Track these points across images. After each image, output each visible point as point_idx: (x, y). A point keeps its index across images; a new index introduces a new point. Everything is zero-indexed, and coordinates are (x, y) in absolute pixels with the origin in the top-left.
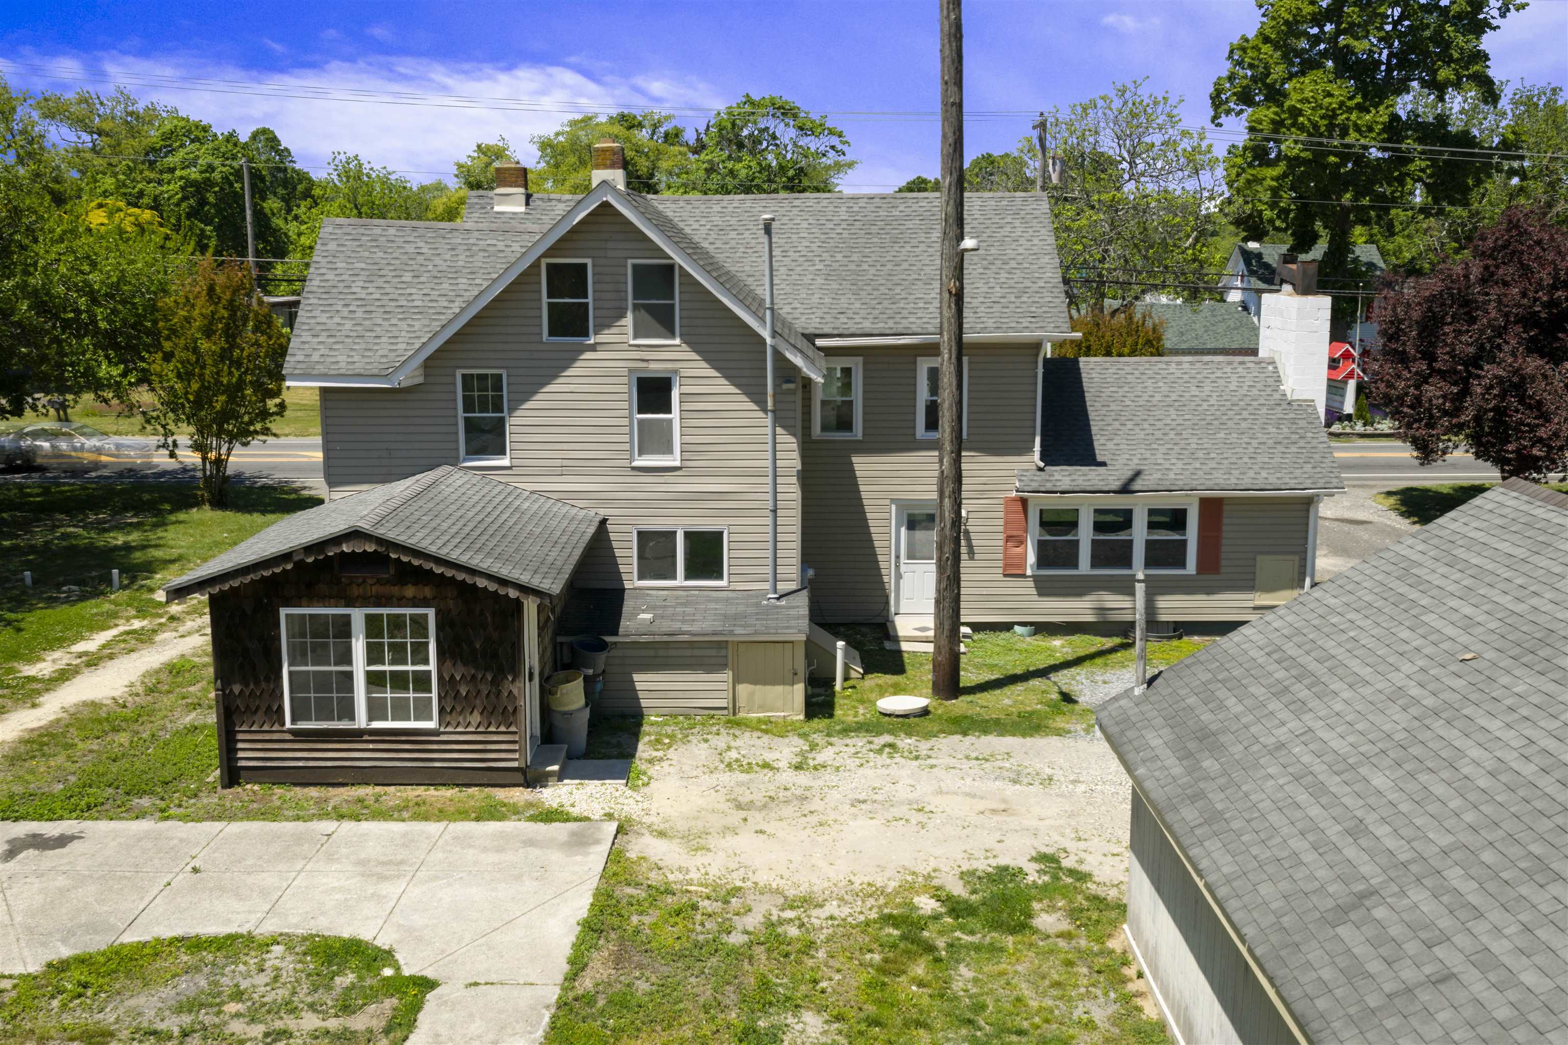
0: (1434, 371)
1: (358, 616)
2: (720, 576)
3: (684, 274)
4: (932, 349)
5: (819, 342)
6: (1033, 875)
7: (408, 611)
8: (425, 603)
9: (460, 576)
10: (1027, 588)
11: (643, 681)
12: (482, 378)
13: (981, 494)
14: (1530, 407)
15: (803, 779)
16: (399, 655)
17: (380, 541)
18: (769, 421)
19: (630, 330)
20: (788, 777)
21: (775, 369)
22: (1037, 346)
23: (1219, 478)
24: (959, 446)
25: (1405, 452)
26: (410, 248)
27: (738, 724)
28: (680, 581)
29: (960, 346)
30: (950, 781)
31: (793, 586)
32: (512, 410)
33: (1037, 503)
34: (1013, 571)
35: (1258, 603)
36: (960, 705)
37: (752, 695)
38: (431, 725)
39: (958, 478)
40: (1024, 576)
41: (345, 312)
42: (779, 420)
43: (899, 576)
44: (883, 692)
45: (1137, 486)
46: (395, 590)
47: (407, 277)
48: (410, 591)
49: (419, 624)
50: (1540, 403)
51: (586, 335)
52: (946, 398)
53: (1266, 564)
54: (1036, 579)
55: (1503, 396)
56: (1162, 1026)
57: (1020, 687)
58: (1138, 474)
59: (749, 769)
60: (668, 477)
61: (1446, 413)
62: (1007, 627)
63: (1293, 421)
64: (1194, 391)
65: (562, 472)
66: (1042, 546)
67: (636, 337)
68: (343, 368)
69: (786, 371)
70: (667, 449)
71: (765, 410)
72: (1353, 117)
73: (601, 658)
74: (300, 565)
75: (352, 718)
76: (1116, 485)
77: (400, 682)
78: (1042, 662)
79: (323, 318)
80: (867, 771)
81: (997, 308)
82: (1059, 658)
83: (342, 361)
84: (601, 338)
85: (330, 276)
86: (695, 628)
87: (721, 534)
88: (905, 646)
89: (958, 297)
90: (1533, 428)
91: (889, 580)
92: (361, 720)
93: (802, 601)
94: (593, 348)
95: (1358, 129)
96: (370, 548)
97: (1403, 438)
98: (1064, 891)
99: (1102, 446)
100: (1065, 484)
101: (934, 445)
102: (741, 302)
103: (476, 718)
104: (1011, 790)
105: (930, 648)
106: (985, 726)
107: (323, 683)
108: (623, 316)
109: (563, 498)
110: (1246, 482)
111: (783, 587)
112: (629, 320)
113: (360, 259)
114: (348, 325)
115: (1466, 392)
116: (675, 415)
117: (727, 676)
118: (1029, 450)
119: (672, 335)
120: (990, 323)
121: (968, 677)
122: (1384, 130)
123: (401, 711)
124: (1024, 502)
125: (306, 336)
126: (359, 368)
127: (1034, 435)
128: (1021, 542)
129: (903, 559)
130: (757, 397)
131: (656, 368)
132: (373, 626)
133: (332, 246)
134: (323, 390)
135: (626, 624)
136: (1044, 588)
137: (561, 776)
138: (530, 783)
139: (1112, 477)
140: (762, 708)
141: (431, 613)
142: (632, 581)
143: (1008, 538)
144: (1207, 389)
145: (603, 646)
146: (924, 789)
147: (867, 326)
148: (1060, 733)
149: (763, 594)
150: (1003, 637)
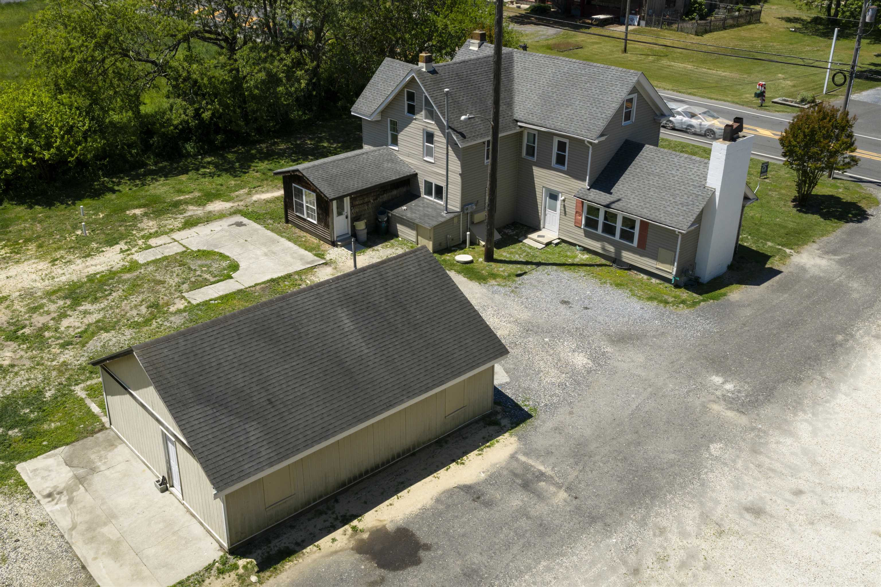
1: (304, 190)
2: (442, 201)
5: (519, 124)
7: (311, 193)
10: (581, 233)
12: (394, 122)
13: (570, 193)
16: (310, 203)
19: (424, 115)
28: (433, 199)
31: (458, 210)
32: (399, 133)
33: (587, 201)
34: (576, 224)
35: (658, 266)
37: (421, 240)
38: (316, 223)
40: (580, 228)
41: (373, 92)
43: (545, 215)
49: (313, 197)
51: (414, 115)
53: (662, 252)
54: (585, 230)
57: (519, 266)
58: (617, 201)
60: (432, 165)
62: (575, 245)
63: (697, 196)
64: (674, 171)
65: (409, 156)
66: (587, 219)
67: (425, 118)
70: (432, 156)
74: (291, 175)
76: (607, 203)
79: (368, 93)
83: (363, 109)
84: (417, 117)
86: (410, 216)
87: (442, 187)
91: (541, 215)
92: (305, 217)
93: (450, 216)
94: (415, 119)
96: (301, 175)
99: (618, 186)
100: (591, 198)
101: (557, 170)
103: (323, 224)
107: (299, 204)
108: (421, 111)
109: (409, 164)
112: (423, 113)
114: (371, 97)
116: (434, 146)
117: (415, 233)
118: (584, 180)
119: (433, 120)
124: (582, 203)
125: (361, 99)
127: (586, 175)
128: (581, 215)
129: (547, 210)
131: (429, 130)
132: (306, 194)
136: (588, 235)
138: (334, 245)
139: (609, 199)
141: (315, 194)
142: (423, 195)
143: (577, 212)
144: (680, 172)
150: (573, 248)
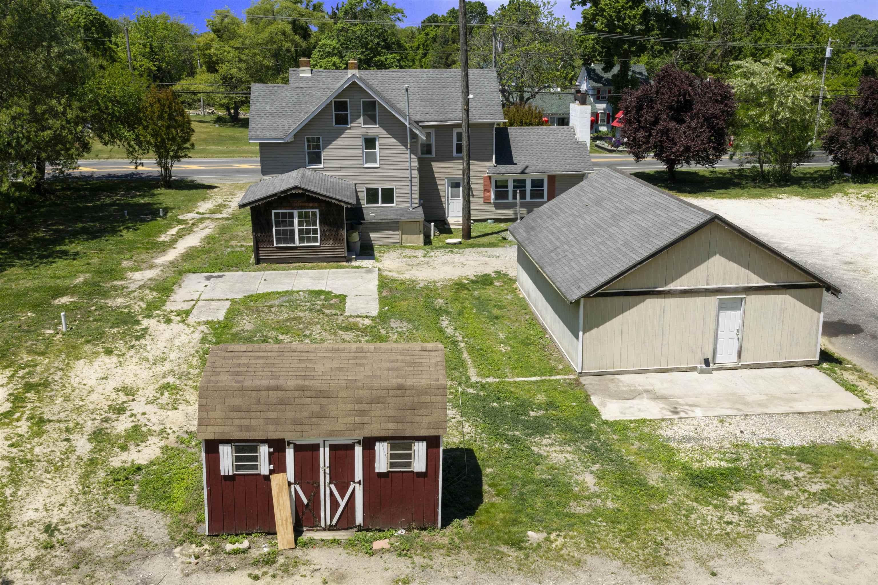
0: (640, 127)
1: (296, 212)
2: (393, 203)
3: (379, 104)
4: (459, 126)
5: (420, 124)
6: (493, 275)
7: (310, 210)
8: (316, 208)
9: (327, 199)
10: (492, 207)
11: (373, 235)
12: (313, 138)
13: (476, 175)
14: (670, 140)
15: (426, 259)
16: (308, 224)
17: (303, 189)
18: (408, 152)
19: (362, 122)
20: (423, 259)
21: (411, 134)
22: (493, 124)
23: (554, 168)
24: (469, 158)
25: (631, 158)
26: (283, 94)
27: (404, 247)
28: (380, 204)
29: (469, 125)
30: (469, 258)
31: (417, 205)
32: (324, 149)
33: (495, 177)
34: (487, 201)
36: (471, 241)
37: (407, 239)
38: (318, 244)
39: (469, 169)
40: (490, 203)
41: (265, 117)
42: (411, 152)
43: (448, 204)
44: (447, 238)
45: (527, 171)
46: (307, 204)
47: (284, 105)
48: (311, 205)
49: (314, 214)
50: (673, 139)
51: (347, 124)
52: (464, 143)
54: (495, 204)
55: (661, 137)
56: (524, 298)
57: (490, 237)
58: (527, 167)
59: (410, 257)
60: (375, 170)
61: (644, 143)
62: (485, 220)
63: (579, 149)
64: (547, 139)
65: (341, 169)
66: (496, 193)
67: (364, 124)
68: (268, 136)
69: (414, 136)
70: (375, 161)
71: (407, 148)
72: (628, 12)
73: (361, 227)
74: (279, 197)
75: (294, 243)
76: (520, 171)
77: (308, 232)
78: (497, 230)
79: (258, 119)
80: (445, 257)
81: (479, 111)
82: (502, 229)
83: (268, 134)
84: (352, 125)
85: (258, 104)
86: (389, 218)
87: (392, 189)
88: (451, 227)
89: (468, 111)
90: (671, 148)
91: (445, 205)
92: (297, 243)
93: (421, 209)
94: (350, 128)
95: (629, 17)
96: (300, 192)
97: (629, 152)
98: (501, 278)
99: (516, 158)
100: (504, 171)
101: (461, 158)
102: (398, 113)
103: (331, 242)
104: (487, 259)
105: (461, 227)
106: (479, 246)
107: (285, 232)
108: (359, 117)
109: (341, 178)
110: (562, 169)
111: (414, 205)
112: (361, 119)
113: (267, 98)
114: (267, 121)
115: (650, 135)
116: (377, 150)
117: (399, 232)
118: (492, 159)
119: (376, 124)
120: (477, 117)
121: (473, 234)
122: (641, 18)
123: (309, 240)
124: (490, 177)
125: (254, 125)
126: (274, 135)
127: (493, 154)
128: (489, 191)
129: (450, 198)
130: (405, 144)
131: (371, 135)
132: (300, 216)
133: (256, 94)
134: (260, 144)
135: (366, 217)
136: (498, 206)
137: (356, 259)
138: (347, 261)
139: (519, 168)
140: (410, 242)
141: (317, 211)
142: (365, 205)
143: (485, 190)
144: (551, 138)
145: (361, 224)
146: (463, 259)
147: (436, 118)
148: (502, 247)
149: (408, 208)
150: (484, 223)
